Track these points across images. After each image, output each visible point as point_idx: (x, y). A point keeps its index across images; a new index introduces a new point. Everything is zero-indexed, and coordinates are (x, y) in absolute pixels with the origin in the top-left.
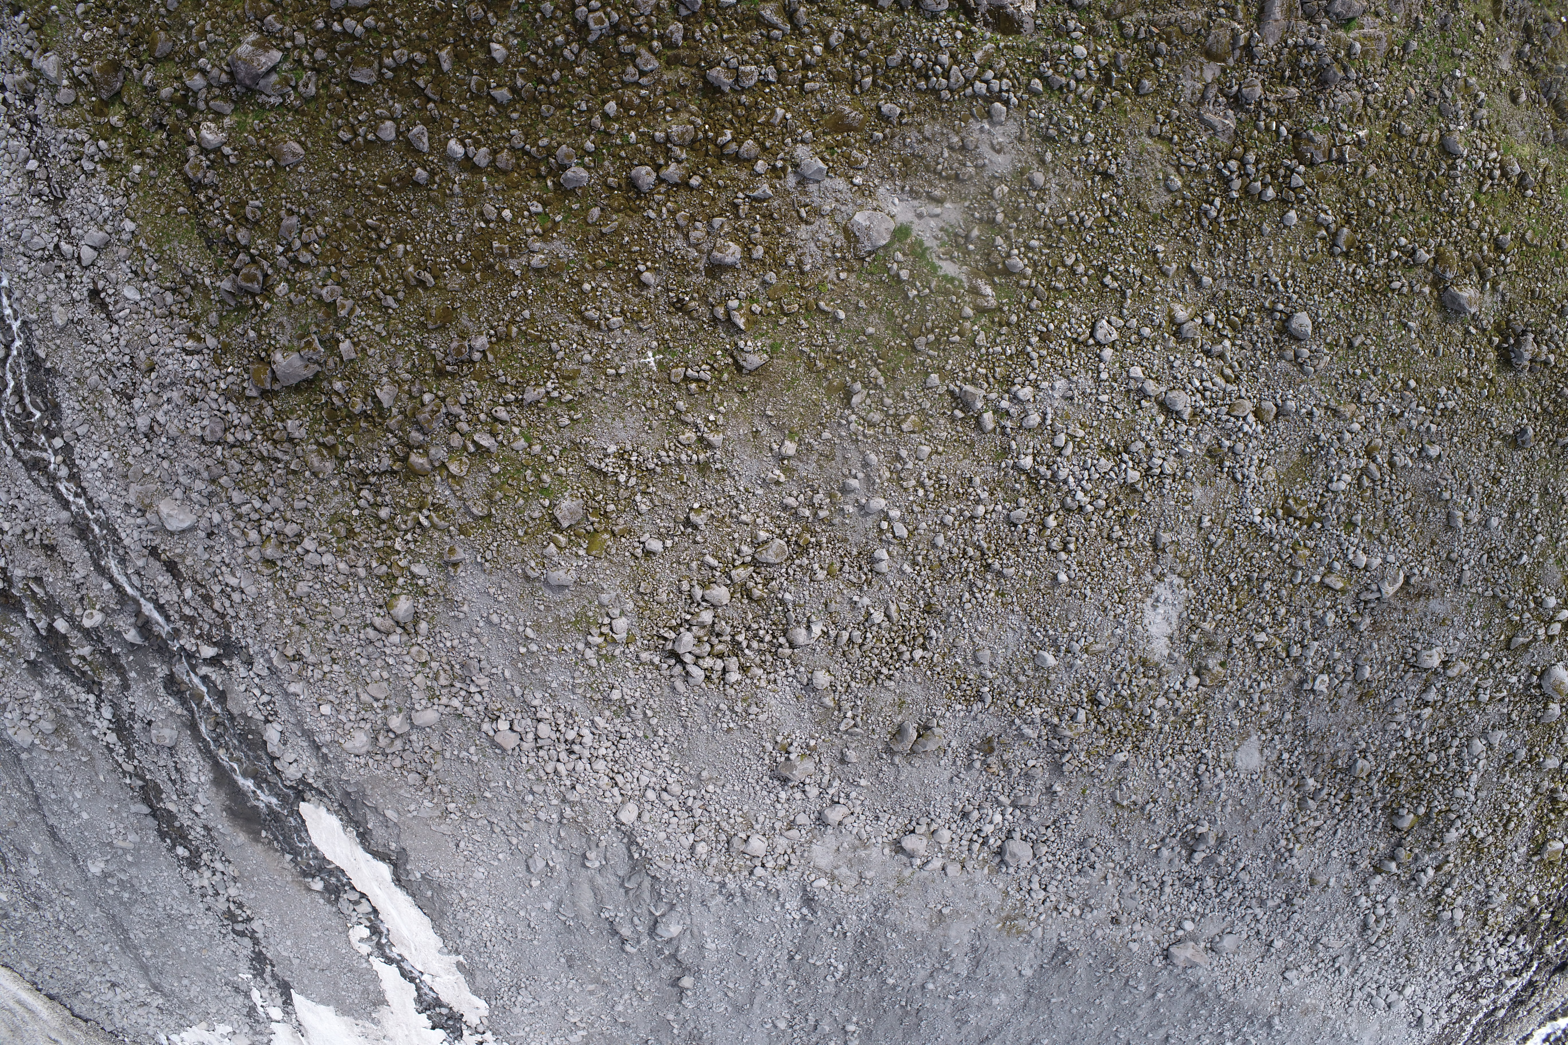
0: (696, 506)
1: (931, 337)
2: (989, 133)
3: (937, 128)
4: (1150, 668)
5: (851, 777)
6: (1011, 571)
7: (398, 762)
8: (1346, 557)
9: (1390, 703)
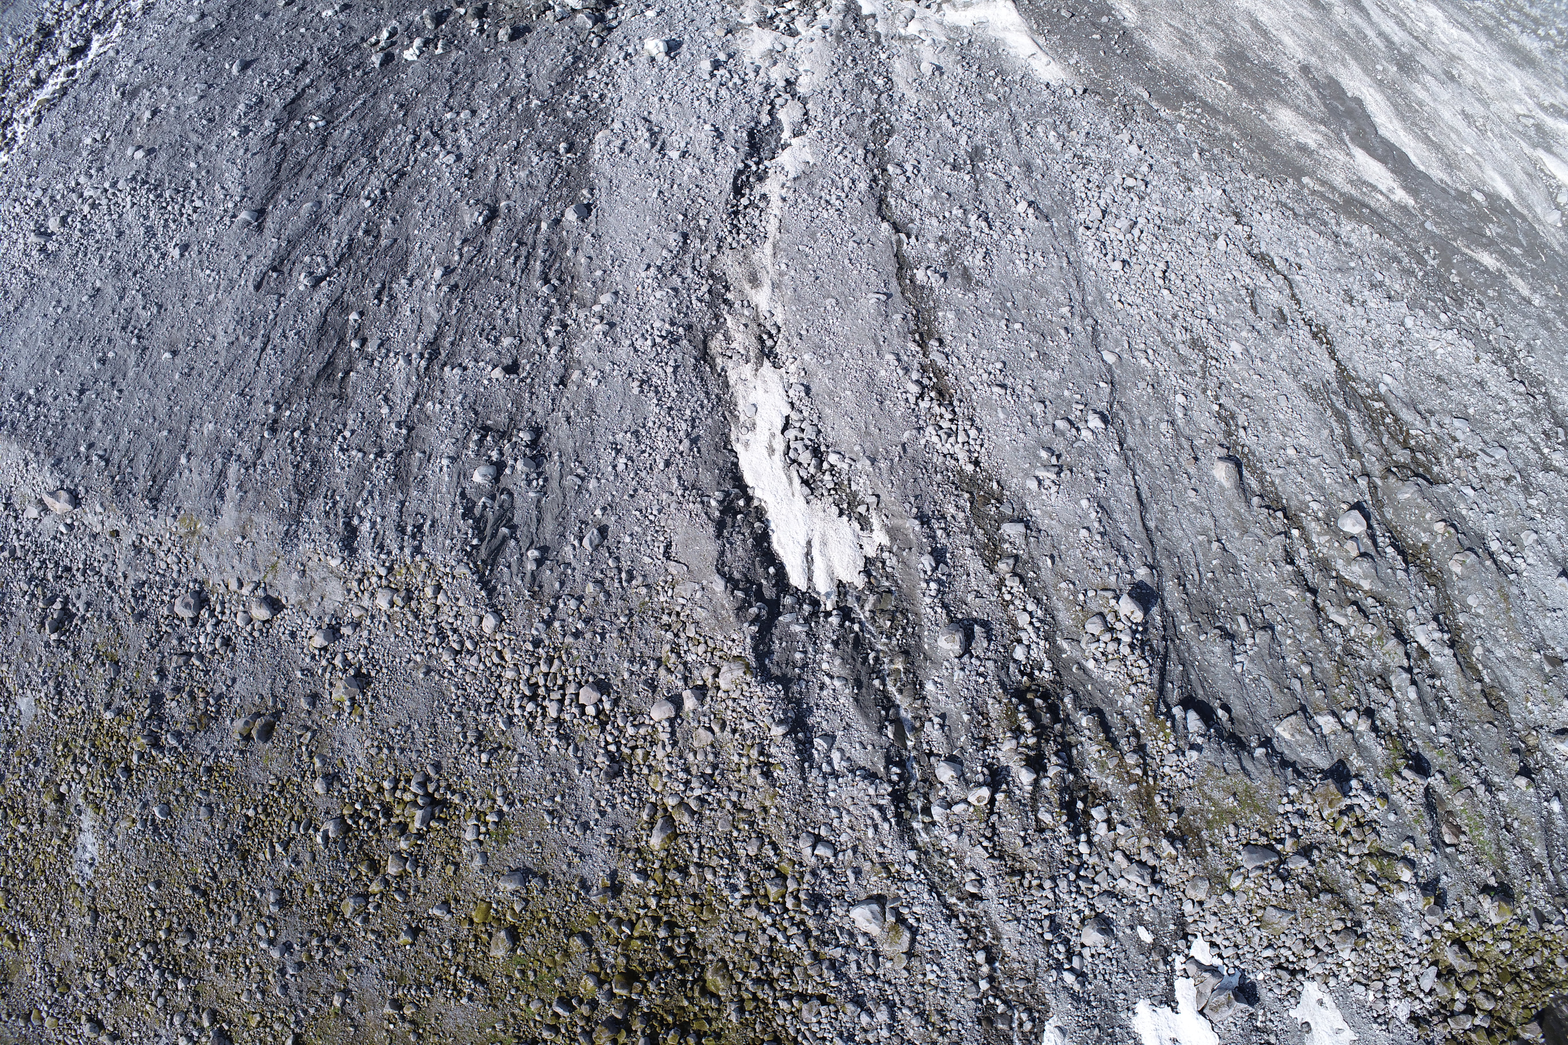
4: (93, 801)
5: (309, 679)
6: (188, 892)
7: (701, 649)
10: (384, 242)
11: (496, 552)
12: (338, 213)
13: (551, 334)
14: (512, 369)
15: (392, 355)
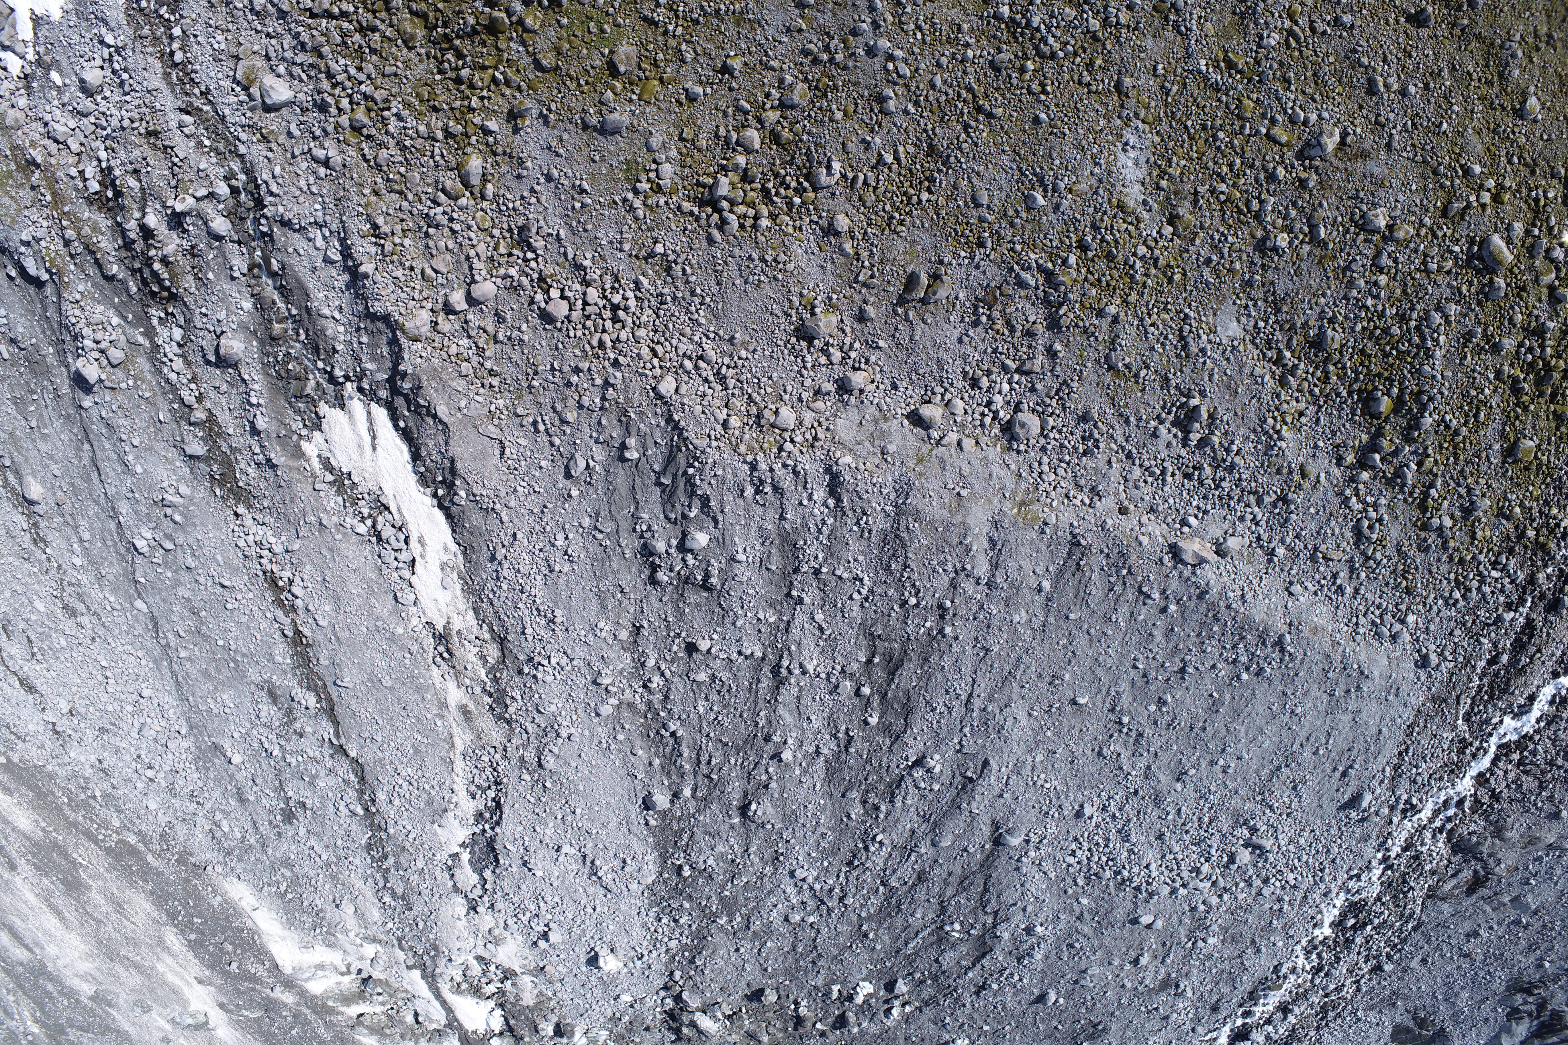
0: (732, 54)
4: (1128, 214)
5: (870, 338)
6: (999, 111)
7: (454, 350)
8: (1285, 113)
9: (1348, 268)
10: (854, 794)
11: (670, 460)
12: (913, 832)
13: (657, 679)
14: (691, 648)
15: (823, 676)
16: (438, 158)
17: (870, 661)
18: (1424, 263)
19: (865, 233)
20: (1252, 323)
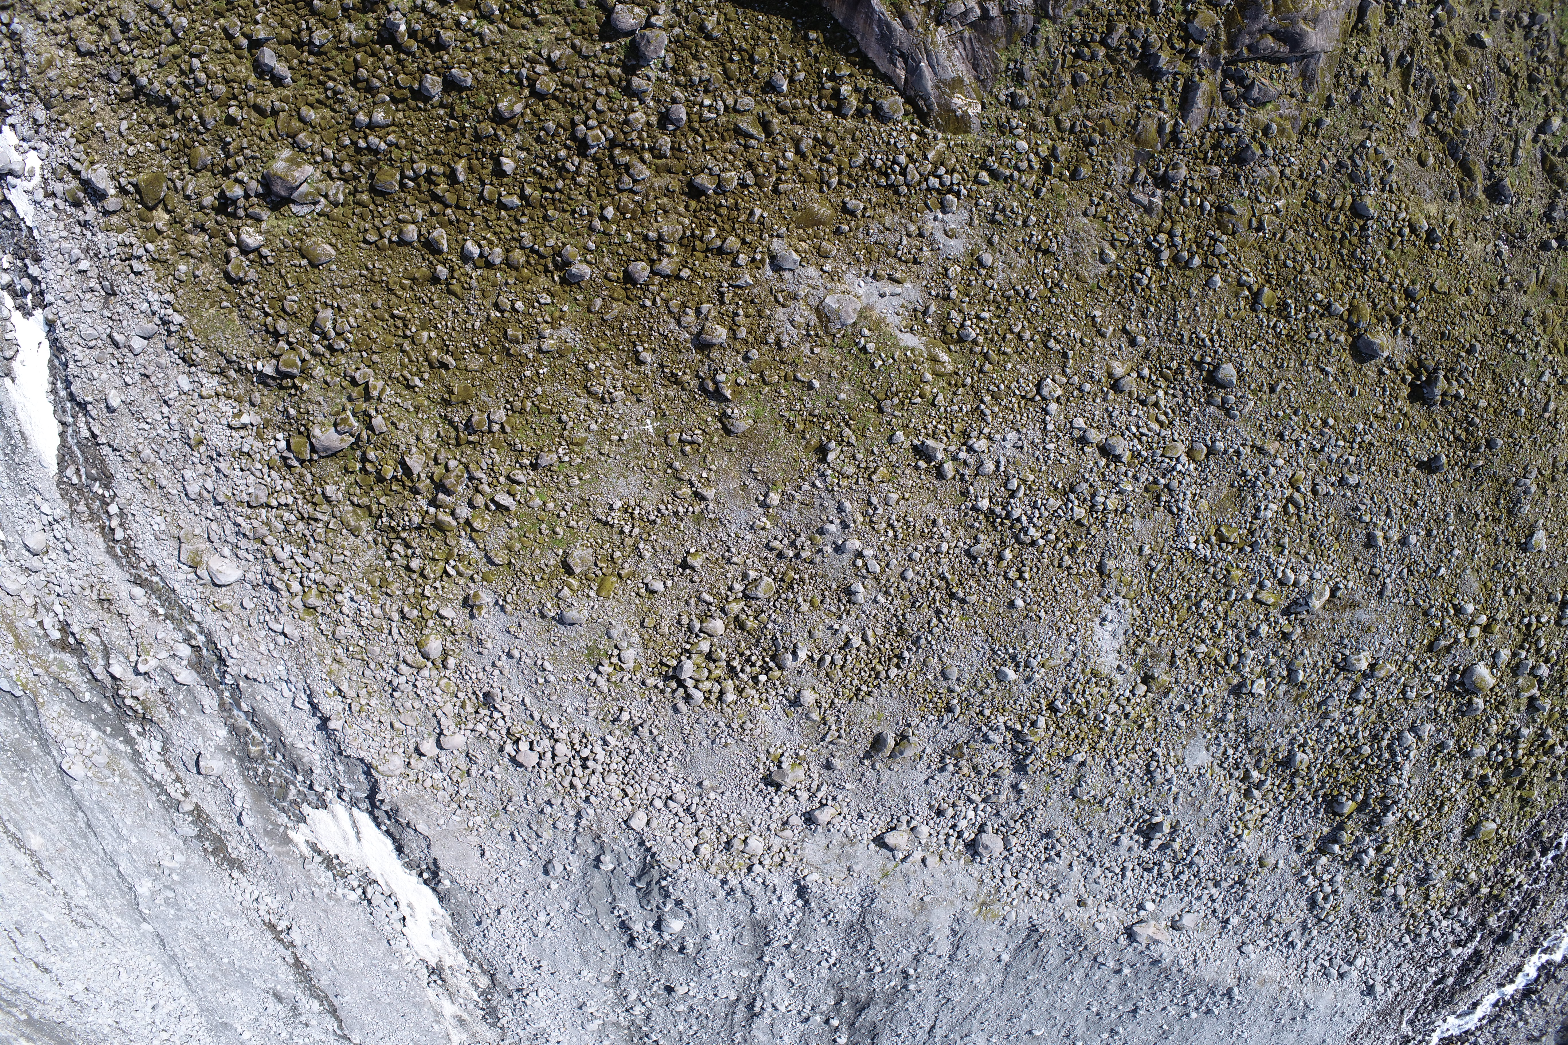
0: (693, 550)
1: (896, 400)
2: (942, 221)
3: (896, 219)
4: (1102, 679)
5: (837, 782)
6: (973, 597)
8: (1275, 576)
9: (1323, 702)
11: (643, 872)
13: (638, 1008)
14: (669, 990)
15: (794, 1012)
16: (396, 636)
17: (838, 1003)
18: (1403, 692)
19: (832, 702)
20: (1222, 750)
